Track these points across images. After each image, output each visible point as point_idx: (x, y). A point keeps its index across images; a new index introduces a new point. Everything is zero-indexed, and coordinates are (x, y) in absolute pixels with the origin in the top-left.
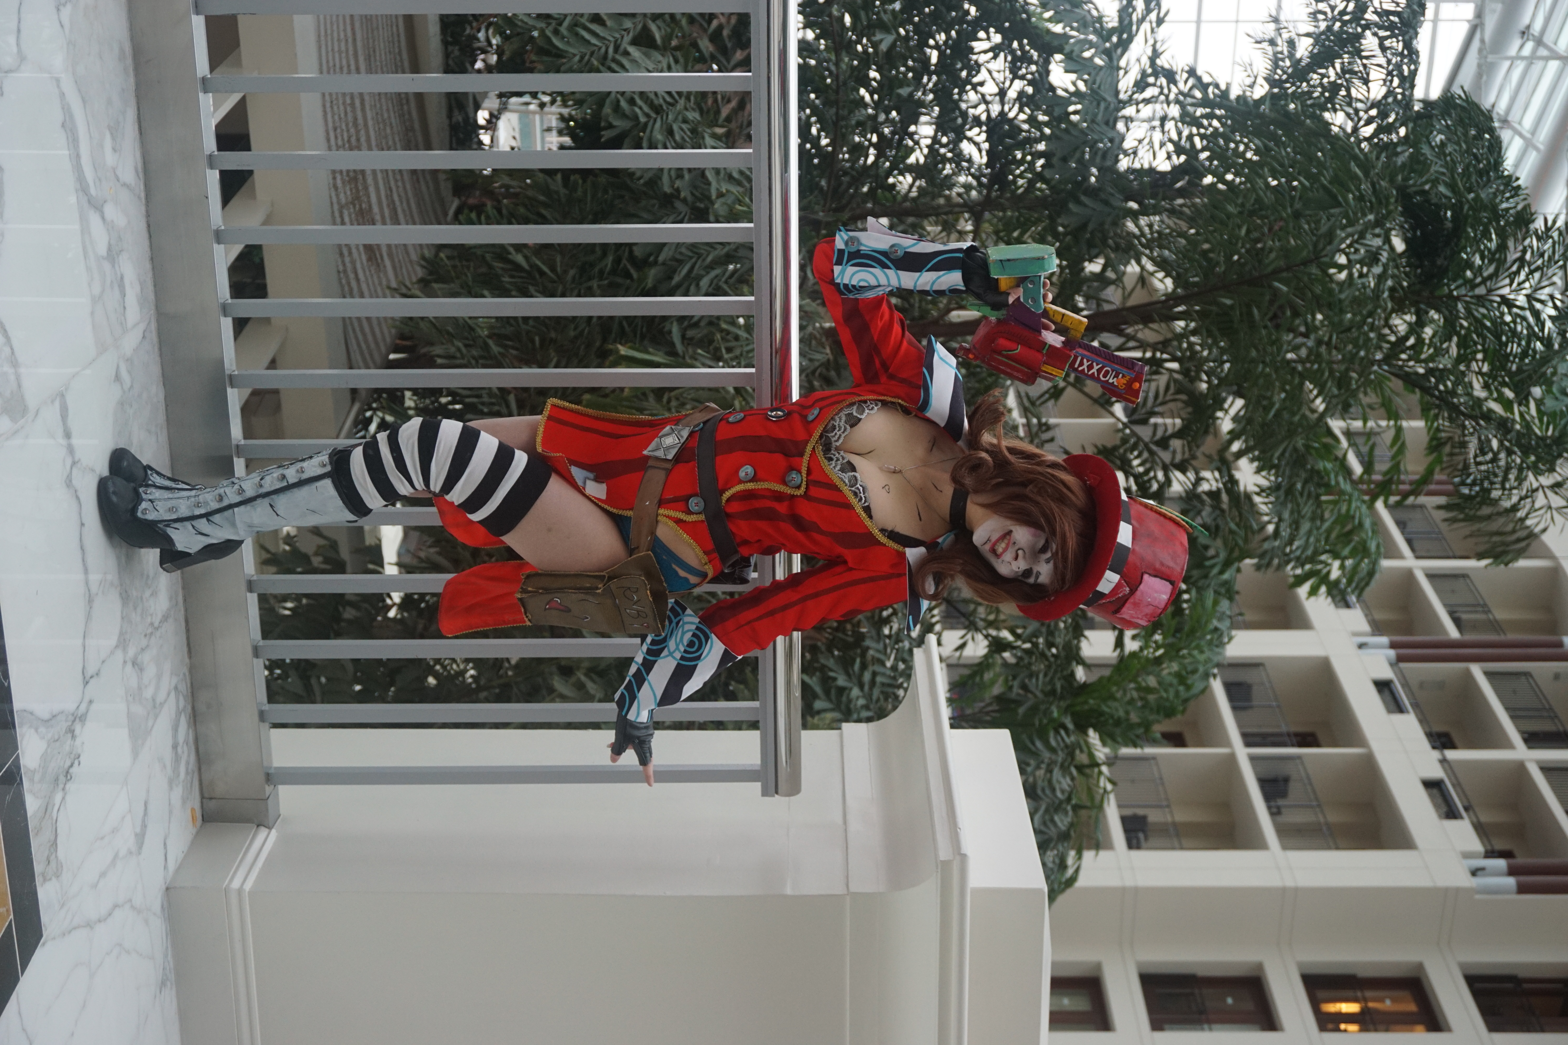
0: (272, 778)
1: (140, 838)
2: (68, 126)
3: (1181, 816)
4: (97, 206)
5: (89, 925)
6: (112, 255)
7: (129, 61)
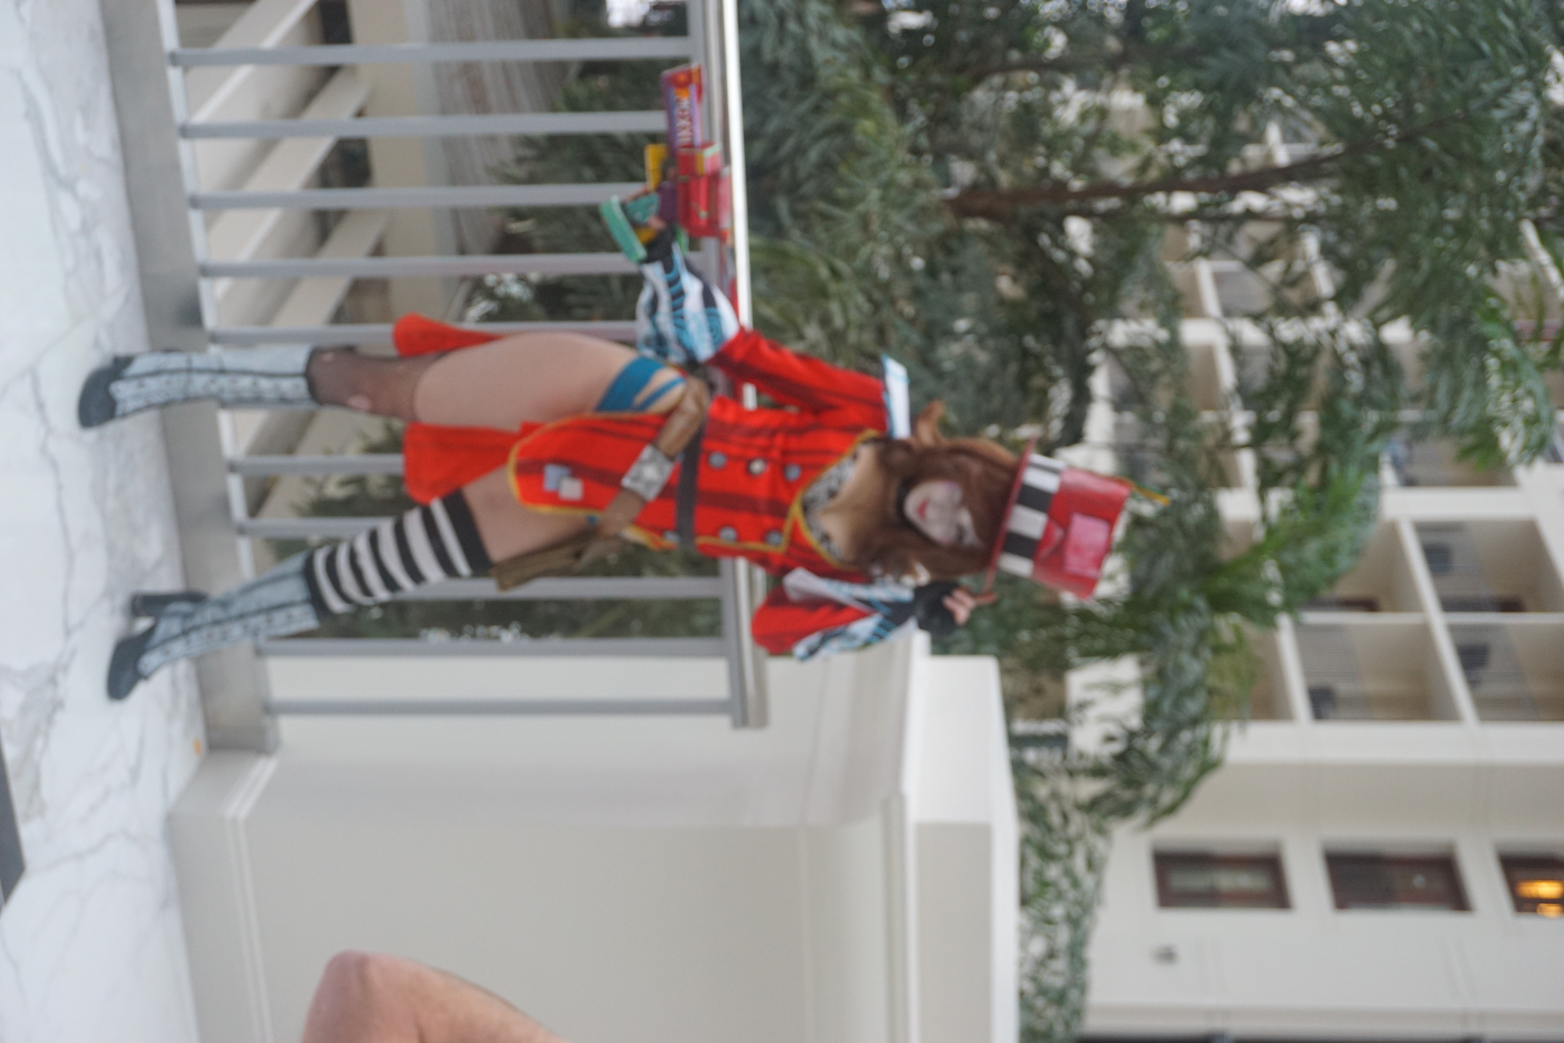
0: (270, 710)
1: (135, 773)
2: (33, 115)
3: (1372, 686)
4: (68, 185)
5: (79, 856)
6: (86, 229)
7: (101, 40)
